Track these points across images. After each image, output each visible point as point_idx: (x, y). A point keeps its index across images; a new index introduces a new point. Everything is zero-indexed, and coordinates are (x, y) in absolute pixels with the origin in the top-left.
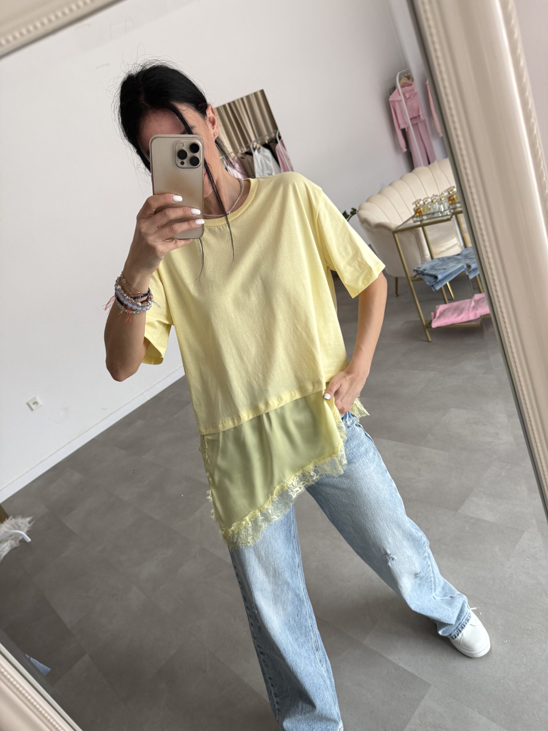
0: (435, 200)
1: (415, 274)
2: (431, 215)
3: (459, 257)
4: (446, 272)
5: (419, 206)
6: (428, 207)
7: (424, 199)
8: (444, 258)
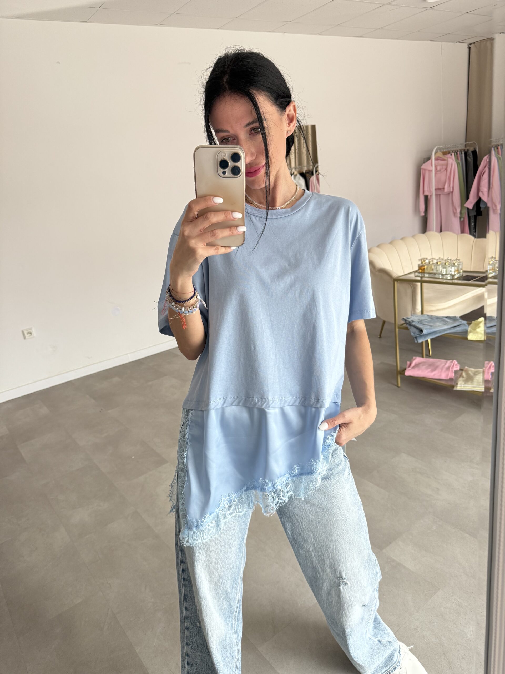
0: (440, 263)
1: (403, 322)
2: (433, 275)
3: (446, 319)
4: (432, 329)
5: (424, 264)
6: (432, 266)
7: (430, 259)
8: (433, 317)
